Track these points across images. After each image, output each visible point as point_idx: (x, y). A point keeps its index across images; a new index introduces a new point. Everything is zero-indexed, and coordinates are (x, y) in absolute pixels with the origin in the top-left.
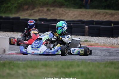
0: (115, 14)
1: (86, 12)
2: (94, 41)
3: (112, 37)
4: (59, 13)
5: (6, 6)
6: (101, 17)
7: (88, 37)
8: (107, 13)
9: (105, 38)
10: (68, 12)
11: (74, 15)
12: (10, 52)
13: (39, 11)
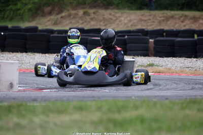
0: (199, 18)
1: (150, 15)
2: (165, 64)
3: (194, 58)
4: (104, 18)
5: (14, 8)
6: (176, 23)
7: (155, 58)
8: (186, 16)
9: (184, 59)
10: (119, 17)
11: (130, 21)
12: (20, 87)
13: (70, 15)
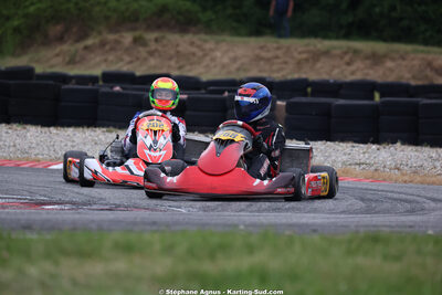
0: (385, 56)
1: (278, 48)
3: (373, 143)
4: (178, 52)
6: (334, 67)
9: (350, 144)
10: (211, 50)
11: (234, 59)
13: (103, 44)
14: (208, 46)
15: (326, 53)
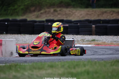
2: (102, 40)
4: (66, 13)
5: (13, 8)
6: (108, 16)
9: (112, 36)
11: (81, 15)
14: (74, 11)
15: (106, 12)
